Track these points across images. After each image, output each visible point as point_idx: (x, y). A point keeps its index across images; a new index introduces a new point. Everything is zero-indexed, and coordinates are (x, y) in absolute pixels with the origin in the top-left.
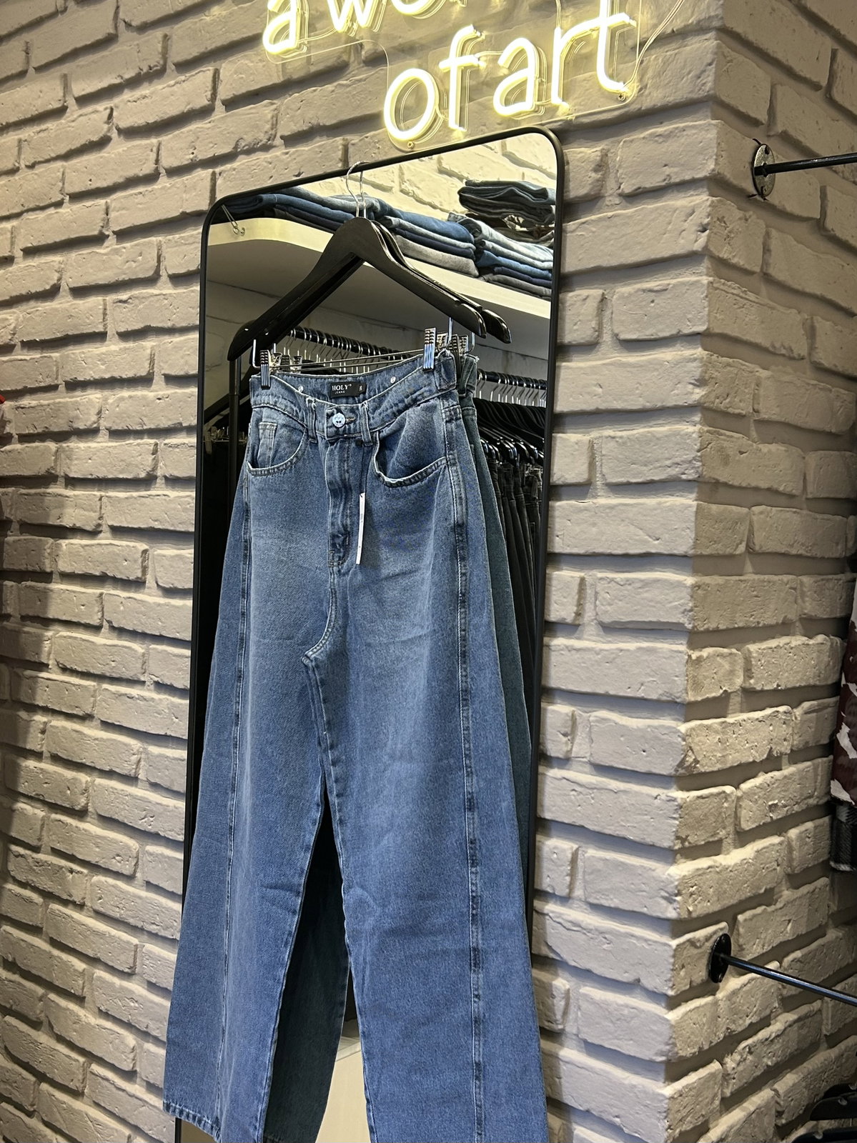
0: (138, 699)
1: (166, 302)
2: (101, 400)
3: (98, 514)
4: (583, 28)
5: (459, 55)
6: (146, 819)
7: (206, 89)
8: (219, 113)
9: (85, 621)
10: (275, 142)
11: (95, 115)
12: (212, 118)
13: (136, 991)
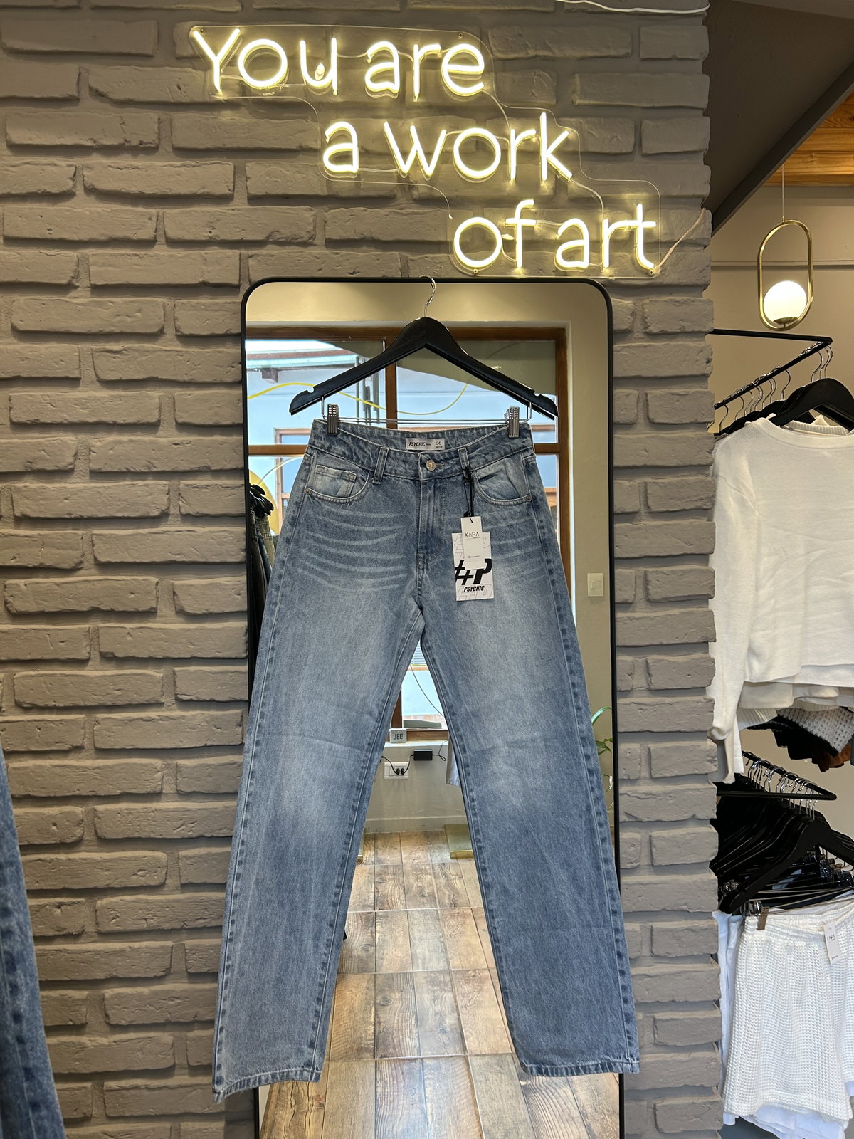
0: (158, 720)
1: (182, 357)
2: (76, 442)
3: (81, 551)
4: (624, 224)
5: (521, 218)
6: (184, 827)
7: (227, 180)
8: (240, 203)
9: (67, 656)
10: (315, 242)
11: (52, 168)
12: (234, 205)
13: (177, 989)
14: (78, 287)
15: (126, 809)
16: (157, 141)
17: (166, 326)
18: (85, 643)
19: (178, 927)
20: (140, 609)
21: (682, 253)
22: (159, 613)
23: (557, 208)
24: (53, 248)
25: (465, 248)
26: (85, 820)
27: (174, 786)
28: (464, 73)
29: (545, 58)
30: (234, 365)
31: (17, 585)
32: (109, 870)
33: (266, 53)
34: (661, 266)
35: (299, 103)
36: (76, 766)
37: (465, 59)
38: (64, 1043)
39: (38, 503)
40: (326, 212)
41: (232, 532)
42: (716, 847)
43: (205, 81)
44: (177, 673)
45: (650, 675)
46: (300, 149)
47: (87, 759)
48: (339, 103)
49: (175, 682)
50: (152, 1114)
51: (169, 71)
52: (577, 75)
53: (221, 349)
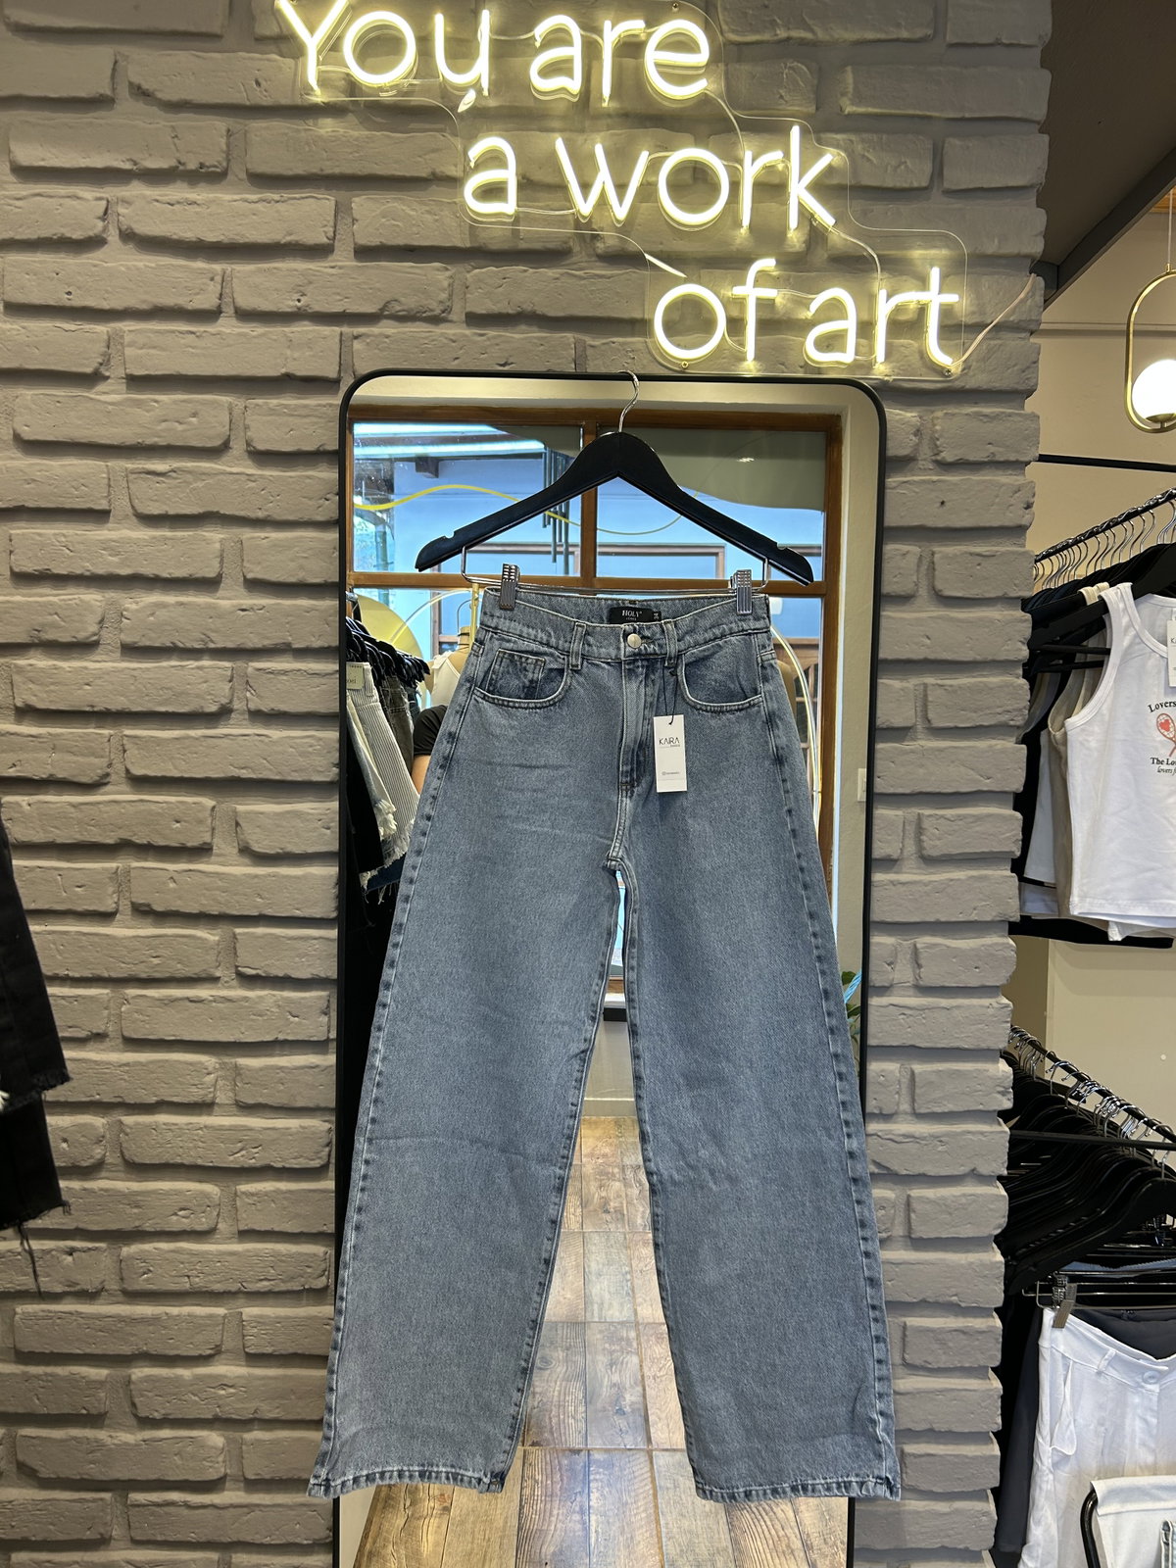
0: (211, 1001)
1: (254, 484)
2: (104, 603)
3: (107, 760)
4: (910, 297)
5: (754, 287)
6: (243, 1152)
7: (325, 223)
8: (343, 258)
9: (86, 907)
10: (451, 317)
11: (74, 202)
12: (332, 261)
13: (229, 1374)
14: (108, 378)
15: (164, 1124)
16: (225, 164)
17: (232, 438)
18: (111, 890)
19: (233, 1289)
20: (189, 844)
21: (996, 342)
22: (215, 850)
23: (808, 271)
24: (74, 320)
25: (670, 329)
26: (108, 1136)
27: (231, 1094)
28: (677, 64)
29: (802, 42)
30: (328, 496)
31: (17, 803)
32: (137, 1207)
33: (386, 31)
34: (965, 361)
35: (430, 107)
36: (96, 1061)
37: (682, 44)
38: (75, 1438)
39: (47, 689)
40: (468, 272)
41: (320, 739)
42: (1004, 1217)
43: (295, 75)
44: (238, 937)
45: (919, 966)
46: (431, 177)
47: (112, 1051)
48: (489, 108)
49: (235, 948)
50: (194, 1541)
51: (244, 59)
52: (849, 69)
53: (310, 473)
